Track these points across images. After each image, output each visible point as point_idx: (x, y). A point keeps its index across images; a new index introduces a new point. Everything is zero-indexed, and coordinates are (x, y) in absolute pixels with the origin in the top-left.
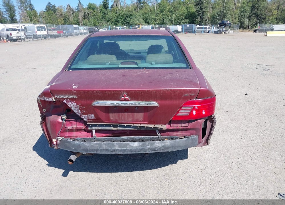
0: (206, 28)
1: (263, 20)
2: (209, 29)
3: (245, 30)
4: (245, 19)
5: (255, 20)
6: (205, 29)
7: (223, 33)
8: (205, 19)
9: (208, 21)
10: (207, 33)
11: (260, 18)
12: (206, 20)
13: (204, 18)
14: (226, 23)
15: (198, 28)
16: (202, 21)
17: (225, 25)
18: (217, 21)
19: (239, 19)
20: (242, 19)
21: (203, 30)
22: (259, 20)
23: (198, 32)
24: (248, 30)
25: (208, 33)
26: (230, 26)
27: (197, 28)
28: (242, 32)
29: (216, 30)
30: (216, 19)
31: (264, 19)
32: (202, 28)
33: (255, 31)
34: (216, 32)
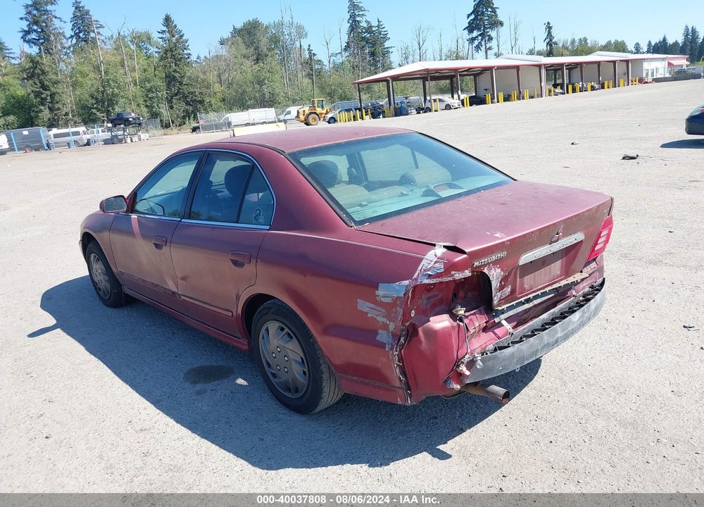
0: (77, 133)
1: (199, 106)
2: (88, 136)
3: (168, 131)
4: (161, 105)
5: (183, 106)
6: (76, 138)
7: (129, 140)
8: (64, 113)
9: (73, 116)
10: (85, 145)
11: (193, 101)
12: (67, 114)
13: (59, 109)
14: (128, 118)
15: (56, 136)
16: (56, 117)
17: (127, 122)
18: (98, 113)
19: (147, 106)
20: (153, 107)
21: (72, 138)
22: (190, 105)
23: (58, 145)
24: (175, 131)
25: (88, 144)
26: (140, 124)
27: (52, 136)
28: (165, 135)
29: (108, 135)
30: (94, 111)
31: (201, 102)
32: (67, 135)
33: (194, 130)
34: (107, 142)
